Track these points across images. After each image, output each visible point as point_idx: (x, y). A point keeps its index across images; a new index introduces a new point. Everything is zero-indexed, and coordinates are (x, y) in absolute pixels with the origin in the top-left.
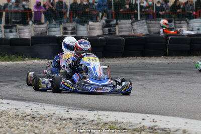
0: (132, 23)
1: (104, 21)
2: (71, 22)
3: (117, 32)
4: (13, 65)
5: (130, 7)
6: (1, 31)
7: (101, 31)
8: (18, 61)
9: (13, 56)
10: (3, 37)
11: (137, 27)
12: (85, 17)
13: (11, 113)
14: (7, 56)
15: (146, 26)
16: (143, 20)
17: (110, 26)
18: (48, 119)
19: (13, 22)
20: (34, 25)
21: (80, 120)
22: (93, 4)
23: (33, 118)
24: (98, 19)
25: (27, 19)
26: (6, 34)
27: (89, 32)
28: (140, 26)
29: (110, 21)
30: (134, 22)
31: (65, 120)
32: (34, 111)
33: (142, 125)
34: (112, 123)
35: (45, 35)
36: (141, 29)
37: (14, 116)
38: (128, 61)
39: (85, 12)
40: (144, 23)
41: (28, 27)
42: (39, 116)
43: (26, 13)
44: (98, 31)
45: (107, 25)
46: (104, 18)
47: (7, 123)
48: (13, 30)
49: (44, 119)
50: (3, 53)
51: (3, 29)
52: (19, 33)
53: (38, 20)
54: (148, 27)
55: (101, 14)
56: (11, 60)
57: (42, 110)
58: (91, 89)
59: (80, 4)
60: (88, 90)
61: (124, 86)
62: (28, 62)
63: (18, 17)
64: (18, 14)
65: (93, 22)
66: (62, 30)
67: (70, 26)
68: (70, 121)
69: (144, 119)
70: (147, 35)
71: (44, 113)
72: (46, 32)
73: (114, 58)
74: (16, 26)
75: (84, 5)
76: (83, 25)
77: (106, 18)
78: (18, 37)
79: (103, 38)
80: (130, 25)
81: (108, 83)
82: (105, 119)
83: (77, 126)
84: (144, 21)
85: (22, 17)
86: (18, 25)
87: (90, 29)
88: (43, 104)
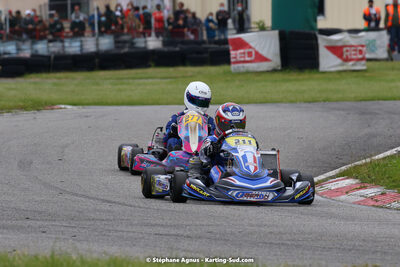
58: (237, 195)
60: (231, 197)
61: (298, 190)
81: (268, 184)
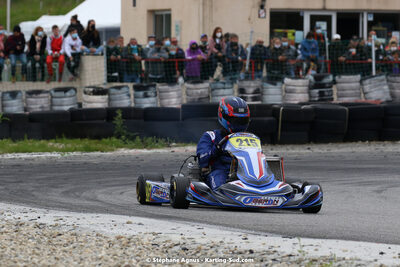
0: (361, 82)
1: (311, 78)
2: (253, 79)
3: (335, 97)
4: (149, 155)
5: (357, 52)
6: (129, 95)
7: (307, 95)
8: (157, 147)
9: (150, 139)
10: (133, 105)
11: (371, 88)
12: (278, 70)
13: (145, 241)
14: (138, 139)
15: (386, 87)
16: (381, 75)
17: (323, 86)
18: (211, 251)
19: (151, 79)
20: (186, 84)
21: (268, 253)
22: (289, 47)
23: (185, 249)
24: (301, 73)
25: (175, 73)
26: (138, 100)
27: (284, 98)
28: (375, 86)
29: (323, 77)
30: (365, 79)
31: (240, 253)
32: (186, 237)
33: (378, 263)
34: (326, 259)
35: (206, 102)
36: (377, 91)
37: (150, 246)
38: (354, 149)
39: (278, 60)
40: (382, 80)
41: (176, 87)
42: (195, 246)
43: (174, 62)
44: (301, 95)
45: (317, 83)
46: (312, 72)
47: (138, 258)
48: (150, 93)
49: (203, 252)
50: (132, 134)
51: (132, 92)
52: (161, 99)
53: (194, 75)
54: (391, 87)
55: (305, 65)
56: (146, 146)
57: (199, 236)
59: (269, 48)
62: (176, 149)
63: (159, 69)
64: (159, 65)
65: (292, 78)
66: (236, 94)
67: (251, 86)
68: (251, 255)
69: (382, 253)
70: (388, 102)
71: (203, 241)
72: (209, 97)
73: (330, 144)
74: (154, 86)
75: (275, 49)
76: (275, 84)
77: (314, 72)
78: (159, 106)
79: (309, 107)
80: (358, 84)
82: (312, 253)
83: (263, 264)
84: (383, 77)
85: (166, 71)
86: (158, 84)
87: (286, 92)
88: (201, 225)
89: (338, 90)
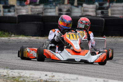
89: (111, 11)
